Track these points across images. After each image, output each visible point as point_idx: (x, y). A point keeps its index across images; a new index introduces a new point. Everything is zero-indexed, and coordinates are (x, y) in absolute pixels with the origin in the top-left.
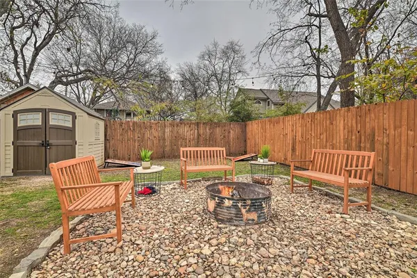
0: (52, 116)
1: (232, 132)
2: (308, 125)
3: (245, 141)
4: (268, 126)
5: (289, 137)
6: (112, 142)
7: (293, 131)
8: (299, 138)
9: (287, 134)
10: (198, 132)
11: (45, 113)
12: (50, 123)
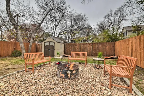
0: (50, 43)
1: (107, 46)
2: (138, 42)
3: (115, 50)
4: (122, 44)
5: (130, 49)
6: (66, 49)
7: (131, 45)
8: (134, 49)
9: (129, 47)
10: (92, 47)
11: (49, 42)
12: (50, 45)
